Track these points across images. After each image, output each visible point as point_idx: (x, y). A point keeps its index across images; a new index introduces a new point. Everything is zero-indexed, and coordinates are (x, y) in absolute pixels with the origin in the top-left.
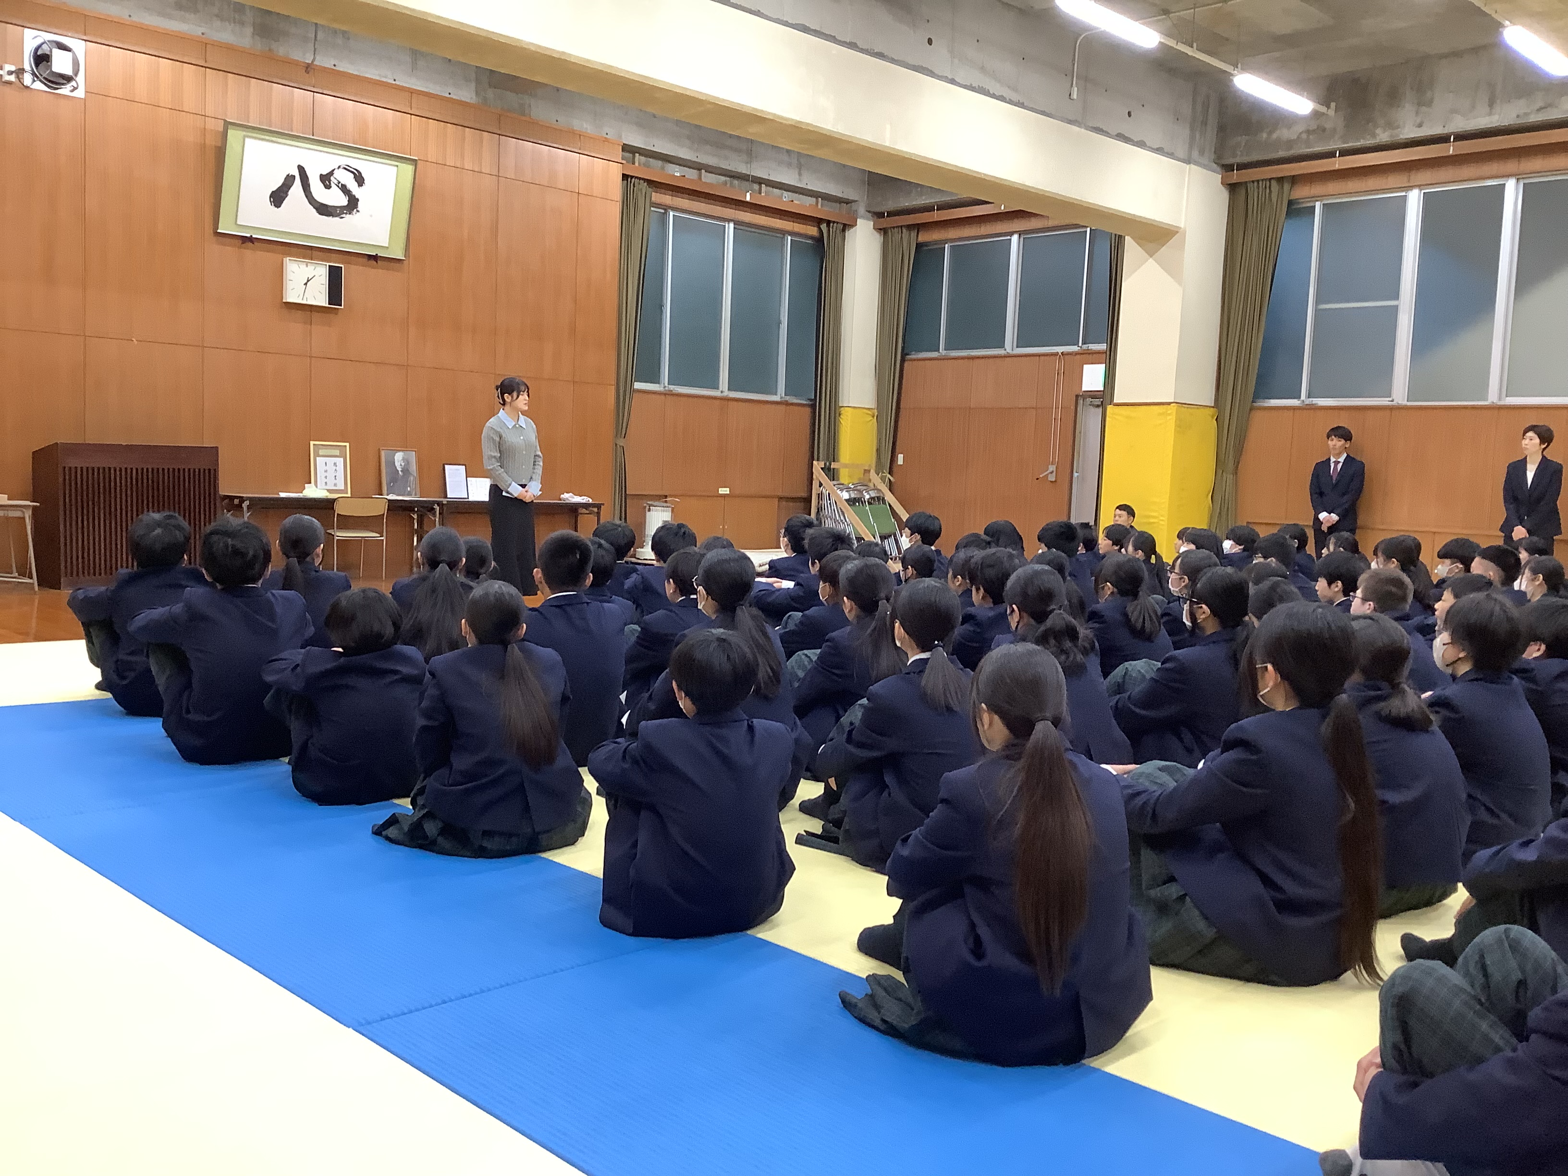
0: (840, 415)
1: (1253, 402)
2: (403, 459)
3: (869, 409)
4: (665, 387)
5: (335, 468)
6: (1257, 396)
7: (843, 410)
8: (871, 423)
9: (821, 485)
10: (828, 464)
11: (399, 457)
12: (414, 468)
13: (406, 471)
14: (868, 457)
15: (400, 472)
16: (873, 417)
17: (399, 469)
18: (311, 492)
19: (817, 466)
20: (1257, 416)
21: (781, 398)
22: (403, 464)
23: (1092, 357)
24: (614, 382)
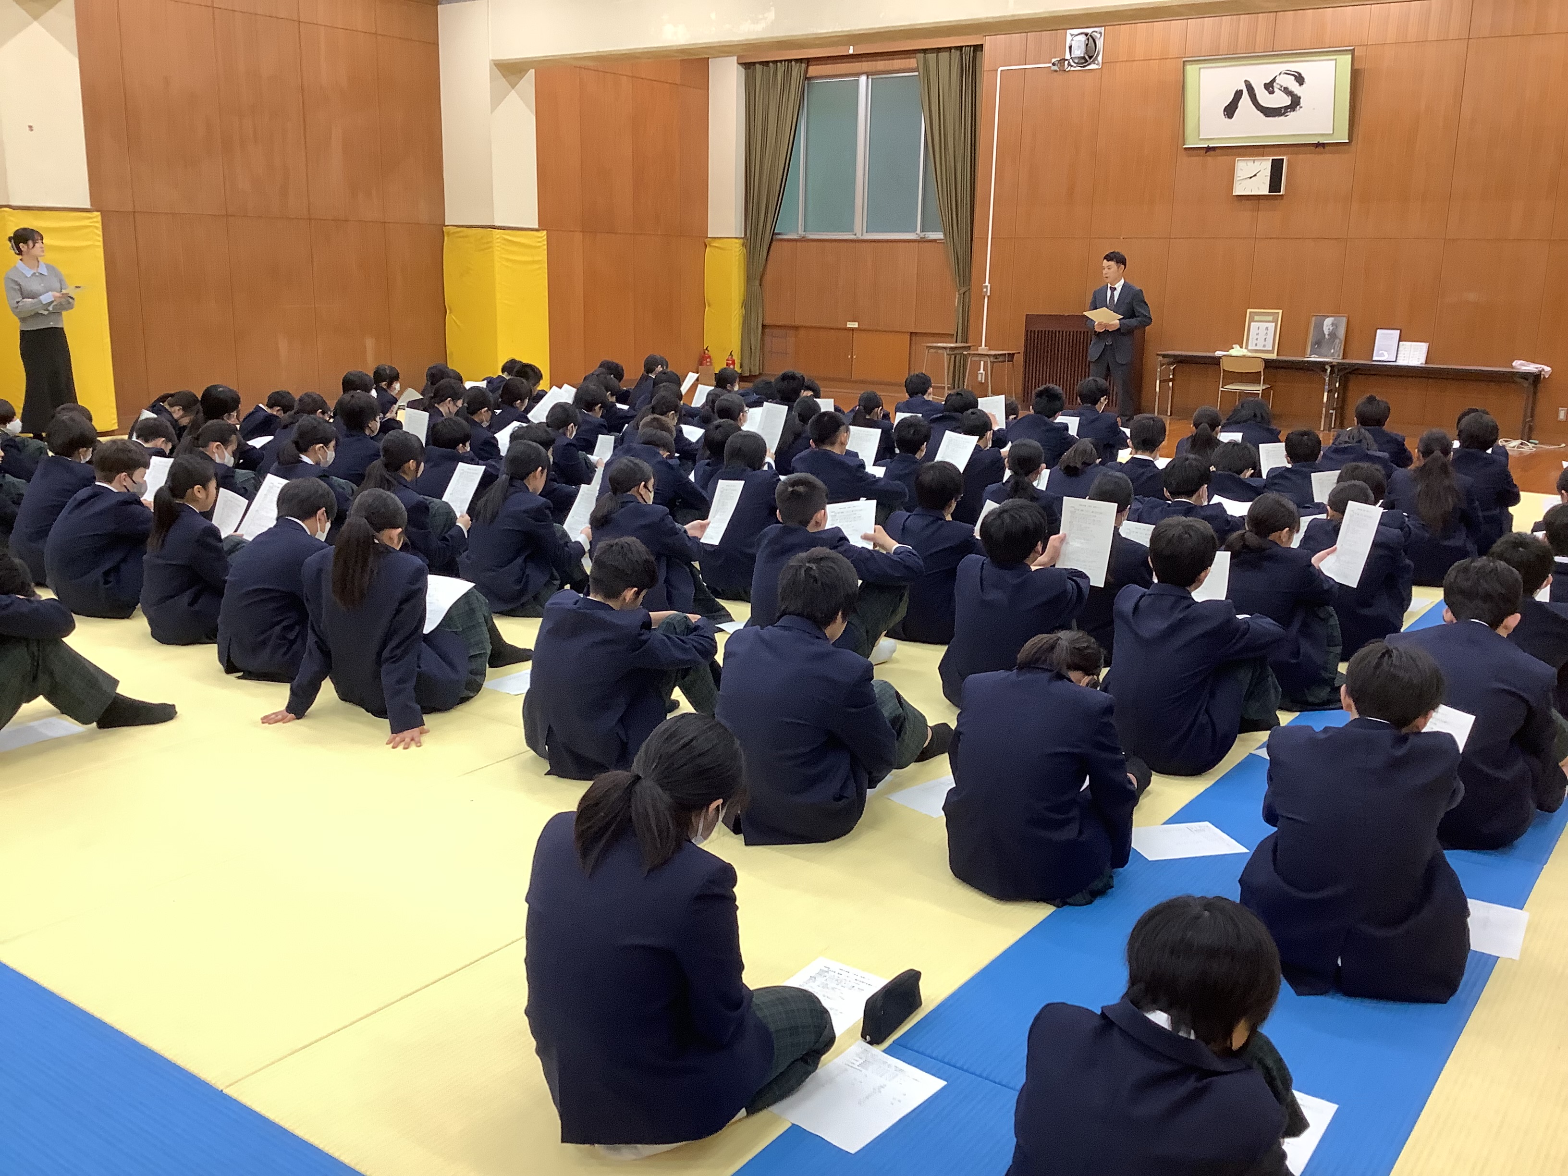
2: (1333, 324)
5: (1266, 331)
12: (1342, 331)
13: (1333, 335)
15: (1327, 336)
17: (1326, 332)
22: (1331, 328)
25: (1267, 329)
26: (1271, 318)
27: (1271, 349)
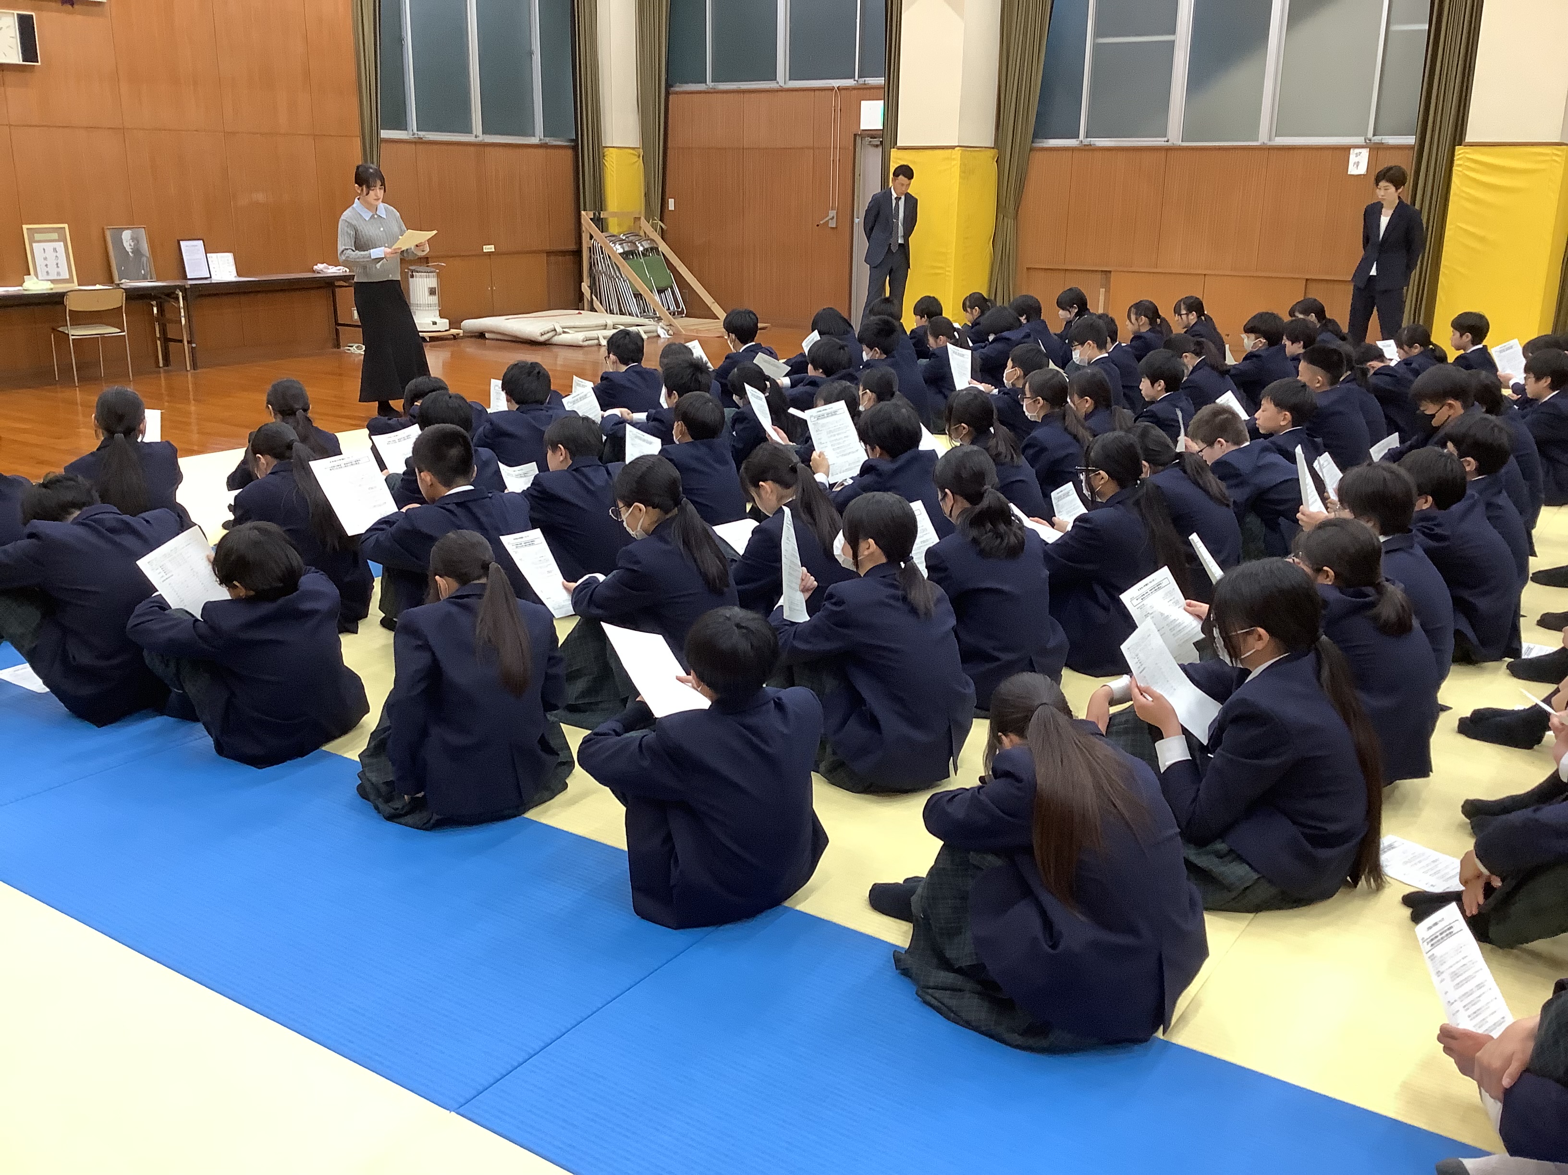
0: (604, 156)
1: (1033, 142)
2: (133, 239)
3: (633, 148)
4: (414, 134)
5: (55, 254)
6: (1036, 136)
7: (607, 152)
8: (637, 164)
9: (591, 237)
10: (597, 214)
11: (126, 235)
12: (145, 247)
13: (137, 251)
14: (637, 205)
15: (130, 254)
16: (639, 157)
17: (129, 249)
18: (34, 285)
19: (586, 216)
20: (1037, 156)
21: (540, 140)
22: (132, 244)
23: (869, 93)
24: (358, 132)
25: (55, 250)
26: (55, 236)
27: (68, 277)
